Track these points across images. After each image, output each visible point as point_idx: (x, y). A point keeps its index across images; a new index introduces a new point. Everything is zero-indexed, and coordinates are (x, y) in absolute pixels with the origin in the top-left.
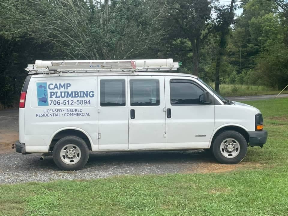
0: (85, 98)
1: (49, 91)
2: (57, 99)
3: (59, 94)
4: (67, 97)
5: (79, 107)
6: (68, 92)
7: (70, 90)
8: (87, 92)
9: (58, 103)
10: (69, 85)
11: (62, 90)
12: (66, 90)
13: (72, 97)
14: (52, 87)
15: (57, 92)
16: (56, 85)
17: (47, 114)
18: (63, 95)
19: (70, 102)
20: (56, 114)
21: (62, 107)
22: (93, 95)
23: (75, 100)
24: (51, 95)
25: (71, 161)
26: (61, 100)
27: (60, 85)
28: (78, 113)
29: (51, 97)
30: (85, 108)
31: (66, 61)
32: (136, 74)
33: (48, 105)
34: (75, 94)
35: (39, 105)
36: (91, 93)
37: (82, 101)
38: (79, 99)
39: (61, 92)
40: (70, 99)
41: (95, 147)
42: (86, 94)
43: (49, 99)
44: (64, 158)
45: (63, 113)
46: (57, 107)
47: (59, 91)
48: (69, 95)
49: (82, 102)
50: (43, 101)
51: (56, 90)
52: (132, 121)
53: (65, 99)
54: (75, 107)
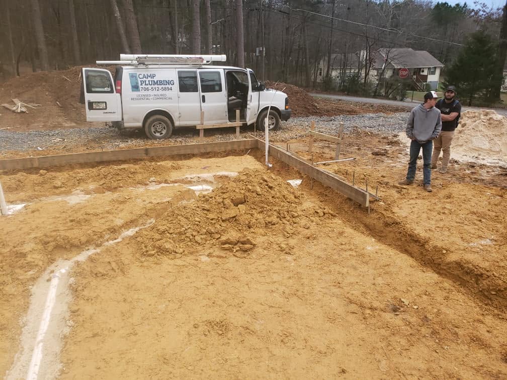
0: (168, 86)
1: (139, 80)
2: (146, 87)
3: (147, 82)
4: (154, 85)
5: (164, 92)
6: (154, 81)
7: (155, 79)
8: (169, 81)
9: (147, 89)
10: (154, 76)
11: (150, 79)
12: (152, 79)
13: (158, 85)
14: (141, 76)
15: (145, 81)
16: (144, 75)
17: (139, 98)
18: (151, 83)
19: (157, 89)
20: (146, 98)
21: (150, 92)
22: (173, 83)
23: (160, 87)
24: (141, 83)
25: (160, 134)
26: (150, 87)
27: (147, 75)
28: (163, 98)
29: (141, 85)
30: (168, 93)
31: (149, 56)
32: (203, 67)
33: (139, 91)
34: (160, 83)
35: (133, 91)
36: (172, 82)
37: (165, 88)
38: (164, 86)
39: (149, 81)
40: (156, 86)
41: (177, 123)
42: (168, 82)
43: (140, 86)
44: (155, 133)
45: (152, 97)
46: (146, 93)
47: (147, 80)
48: (155, 83)
49: (165, 89)
50: (135, 88)
51: (144, 79)
52: (203, 104)
53: (152, 86)
54: (161, 92)
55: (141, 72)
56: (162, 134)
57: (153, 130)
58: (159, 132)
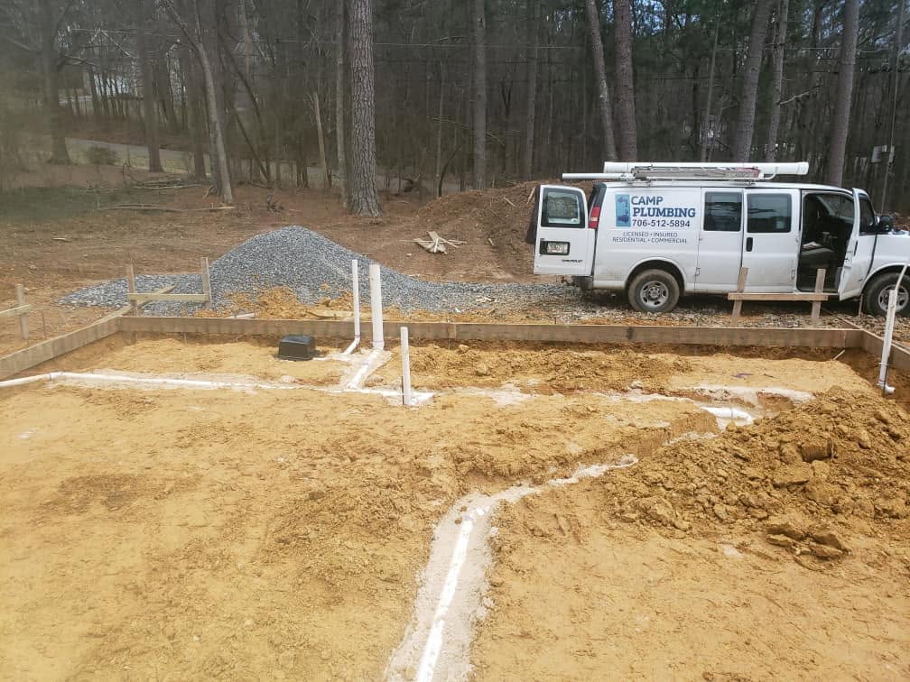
0: (683, 218)
1: (632, 206)
2: (643, 219)
3: (646, 211)
4: (657, 216)
5: (674, 230)
6: (659, 210)
7: (661, 206)
8: (686, 209)
9: (644, 223)
10: (659, 200)
11: (651, 205)
12: (656, 206)
13: (664, 216)
14: (636, 201)
15: (643, 209)
16: (642, 198)
17: (630, 239)
18: (651, 213)
19: (661, 224)
20: (641, 238)
21: (649, 229)
22: (694, 214)
23: (668, 220)
24: (635, 212)
25: (656, 304)
26: (649, 219)
27: (648, 198)
28: (671, 238)
29: (635, 215)
30: (681, 232)
31: (655, 164)
32: (757, 184)
33: (629, 225)
34: (669, 212)
35: (618, 225)
36: (692, 211)
37: (677, 222)
38: (674, 219)
39: (649, 209)
40: (661, 218)
41: (690, 286)
42: (684, 212)
43: (632, 218)
44: (646, 301)
45: (650, 237)
46: (642, 229)
47: (646, 207)
48: (659, 213)
49: (677, 224)
50: (623, 220)
51: (642, 205)
52: (746, 254)
53: (654, 218)
54: (668, 229)
55: (640, 192)
56: (659, 303)
57: (642, 295)
58: (652, 300)
